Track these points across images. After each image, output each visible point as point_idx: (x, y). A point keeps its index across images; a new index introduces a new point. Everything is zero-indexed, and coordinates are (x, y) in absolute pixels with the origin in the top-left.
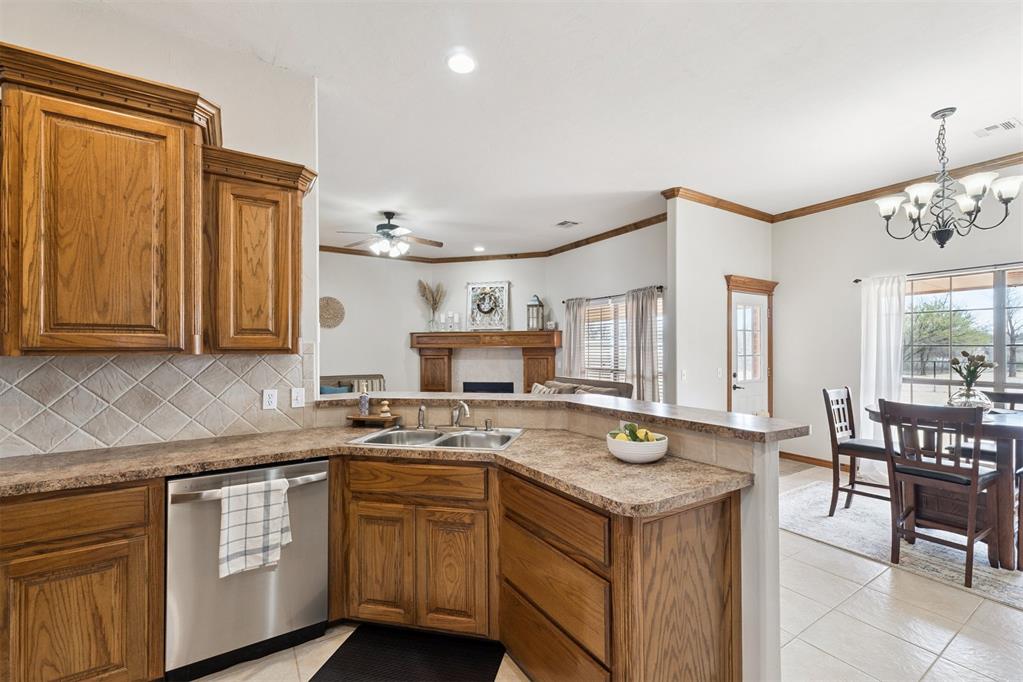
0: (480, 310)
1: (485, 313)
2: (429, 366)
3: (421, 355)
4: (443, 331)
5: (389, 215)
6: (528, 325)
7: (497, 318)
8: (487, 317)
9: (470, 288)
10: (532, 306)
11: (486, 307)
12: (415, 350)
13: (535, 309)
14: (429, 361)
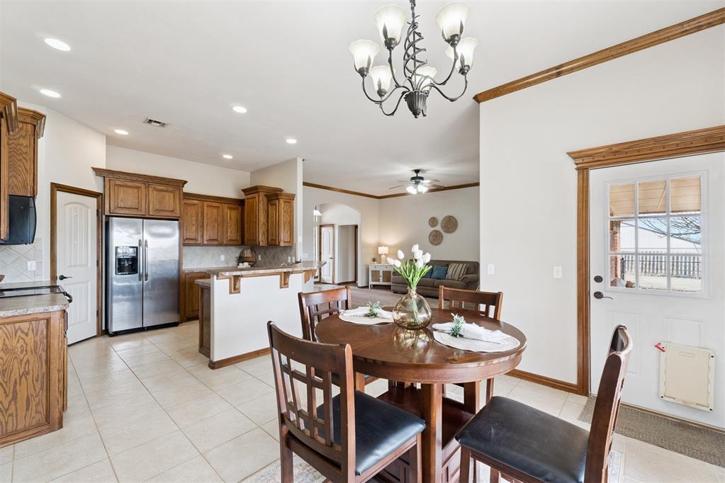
5: (417, 172)
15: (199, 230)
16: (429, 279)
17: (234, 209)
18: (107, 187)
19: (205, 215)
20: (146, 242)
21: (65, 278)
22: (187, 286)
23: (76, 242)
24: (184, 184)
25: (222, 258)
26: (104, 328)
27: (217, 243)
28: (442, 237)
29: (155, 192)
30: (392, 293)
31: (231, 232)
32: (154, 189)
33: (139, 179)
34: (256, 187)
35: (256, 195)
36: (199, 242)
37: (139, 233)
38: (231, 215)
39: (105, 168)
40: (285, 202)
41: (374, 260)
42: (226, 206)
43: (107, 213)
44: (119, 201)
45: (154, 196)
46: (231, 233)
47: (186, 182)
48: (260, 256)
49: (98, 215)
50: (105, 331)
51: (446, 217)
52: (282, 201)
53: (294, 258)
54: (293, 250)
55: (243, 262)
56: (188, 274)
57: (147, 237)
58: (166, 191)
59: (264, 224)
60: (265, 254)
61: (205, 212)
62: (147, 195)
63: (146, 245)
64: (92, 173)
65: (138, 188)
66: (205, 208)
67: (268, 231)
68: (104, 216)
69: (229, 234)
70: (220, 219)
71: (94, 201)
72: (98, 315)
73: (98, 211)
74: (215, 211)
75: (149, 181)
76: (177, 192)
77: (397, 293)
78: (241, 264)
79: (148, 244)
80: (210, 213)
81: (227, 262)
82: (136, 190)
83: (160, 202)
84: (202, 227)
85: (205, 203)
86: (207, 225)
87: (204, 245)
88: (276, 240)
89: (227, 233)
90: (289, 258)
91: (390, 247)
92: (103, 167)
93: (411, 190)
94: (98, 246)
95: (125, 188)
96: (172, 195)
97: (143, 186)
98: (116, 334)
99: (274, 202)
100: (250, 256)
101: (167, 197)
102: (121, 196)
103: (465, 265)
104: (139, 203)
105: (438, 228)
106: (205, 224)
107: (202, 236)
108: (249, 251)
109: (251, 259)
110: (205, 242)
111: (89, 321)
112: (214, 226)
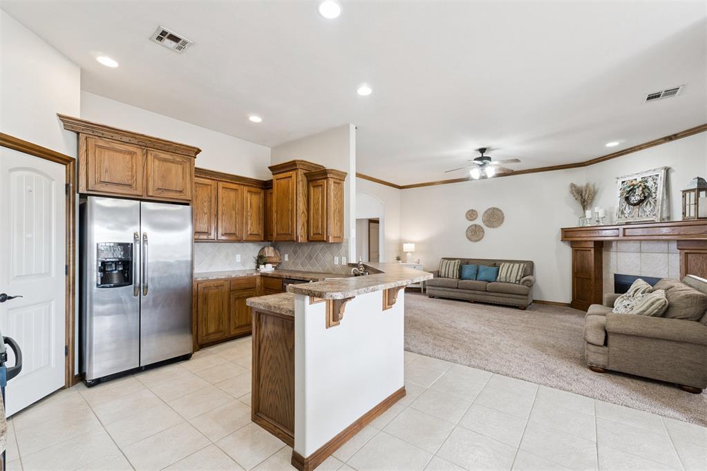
0: (629, 204)
1: (635, 205)
2: (578, 257)
3: (572, 247)
4: (589, 225)
5: (482, 150)
6: (684, 214)
7: (648, 209)
8: (636, 209)
9: (620, 182)
10: (689, 191)
11: (634, 199)
12: (567, 243)
13: (693, 194)
14: (579, 252)
15: (213, 221)
16: (474, 281)
17: (256, 193)
18: (83, 149)
19: (220, 200)
20: (145, 236)
21: (10, 298)
22: (200, 301)
23: (30, 236)
24: (197, 153)
25: (238, 258)
26: (76, 372)
27: (235, 238)
28: (483, 232)
29: (157, 162)
30: (427, 298)
31: (252, 224)
32: (156, 157)
33: (133, 141)
34: (294, 161)
35: (293, 173)
36: (212, 237)
37: (133, 223)
38: (253, 200)
39: (78, 117)
40: (334, 183)
41: (398, 259)
42: (246, 189)
43: (83, 190)
44: (103, 171)
45: (154, 166)
46: (253, 226)
47: (199, 151)
48: (286, 256)
49: (67, 192)
50: (79, 378)
51: (489, 209)
52: (331, 182)
53: (344, 259)
54: (343, 248)
55: (265, 264)
56: (201, 282)
57: (145, 229)
58: (173, 162)
59: (303, 212)
60: (295, 253)
61: (220, 194)
62: (145, 166)
63: (145, 241)
64: (58, 125)
65: (132, 154)
66: (220, 190)
67: (308, 222)
68: (77, 196)
69: (249, 226)
70: (238, 206)
71: (61, 169)
72: (67, 354)
73: (67, 186)
74: (232, 194)
75: (148, 144)
76: (188, 164)
77: (433, 297)
78: (262, 267)
79: (149, 239)
80: (227, 196)
81: (243, 263)
82: (128, 157)
83: (164, 177)
84: (217, 215)
85: (221, 184)
86: (223, 214)
87: (219, 241)
88: (322, 235)
89: (247, 224)
90: (337, 259)
91: (417, 244)
92: (76, 115)
93: (475, 173)
94: (68, 243)
95: (112, 153)
96: (180, 167)
97: (139, 152)
98: (98, 382)
99: (320, 182)
100: (273, 255)
101: (174, 171)
102: (106, 164)
103: (522, 265)
104: (132, 177)
105: (479, 221)
106: (220, 212)
107: (217, 229)
108: (271, 248)
109: (274, 260)
110: (221, 237)
111: (53, 365)
112: (231, 216)
